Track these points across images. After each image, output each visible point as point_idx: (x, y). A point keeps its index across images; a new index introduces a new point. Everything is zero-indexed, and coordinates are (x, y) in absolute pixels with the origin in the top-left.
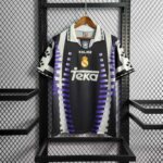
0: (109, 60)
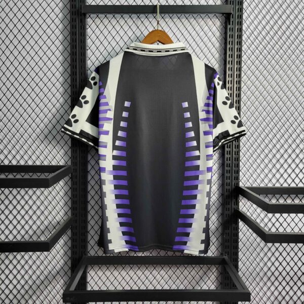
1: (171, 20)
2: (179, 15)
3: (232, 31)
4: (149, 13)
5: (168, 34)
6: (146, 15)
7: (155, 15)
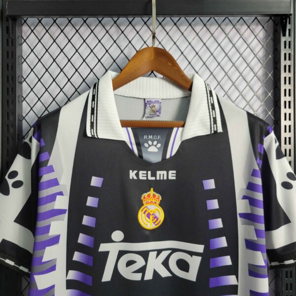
0: (242, 206)
1: (175, 27)
2: (191, 19)
3: (290, 47)
4: (135, 15)
5: (171, 52)
6: (130, 19)
7: (146, 19)
